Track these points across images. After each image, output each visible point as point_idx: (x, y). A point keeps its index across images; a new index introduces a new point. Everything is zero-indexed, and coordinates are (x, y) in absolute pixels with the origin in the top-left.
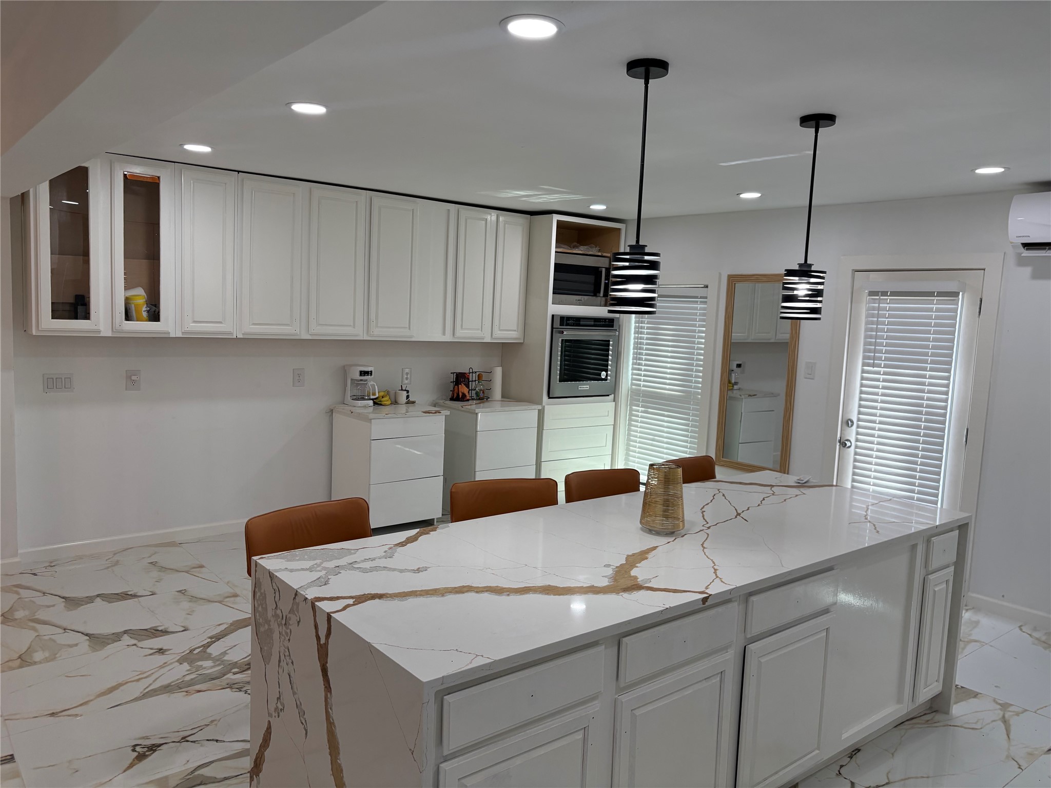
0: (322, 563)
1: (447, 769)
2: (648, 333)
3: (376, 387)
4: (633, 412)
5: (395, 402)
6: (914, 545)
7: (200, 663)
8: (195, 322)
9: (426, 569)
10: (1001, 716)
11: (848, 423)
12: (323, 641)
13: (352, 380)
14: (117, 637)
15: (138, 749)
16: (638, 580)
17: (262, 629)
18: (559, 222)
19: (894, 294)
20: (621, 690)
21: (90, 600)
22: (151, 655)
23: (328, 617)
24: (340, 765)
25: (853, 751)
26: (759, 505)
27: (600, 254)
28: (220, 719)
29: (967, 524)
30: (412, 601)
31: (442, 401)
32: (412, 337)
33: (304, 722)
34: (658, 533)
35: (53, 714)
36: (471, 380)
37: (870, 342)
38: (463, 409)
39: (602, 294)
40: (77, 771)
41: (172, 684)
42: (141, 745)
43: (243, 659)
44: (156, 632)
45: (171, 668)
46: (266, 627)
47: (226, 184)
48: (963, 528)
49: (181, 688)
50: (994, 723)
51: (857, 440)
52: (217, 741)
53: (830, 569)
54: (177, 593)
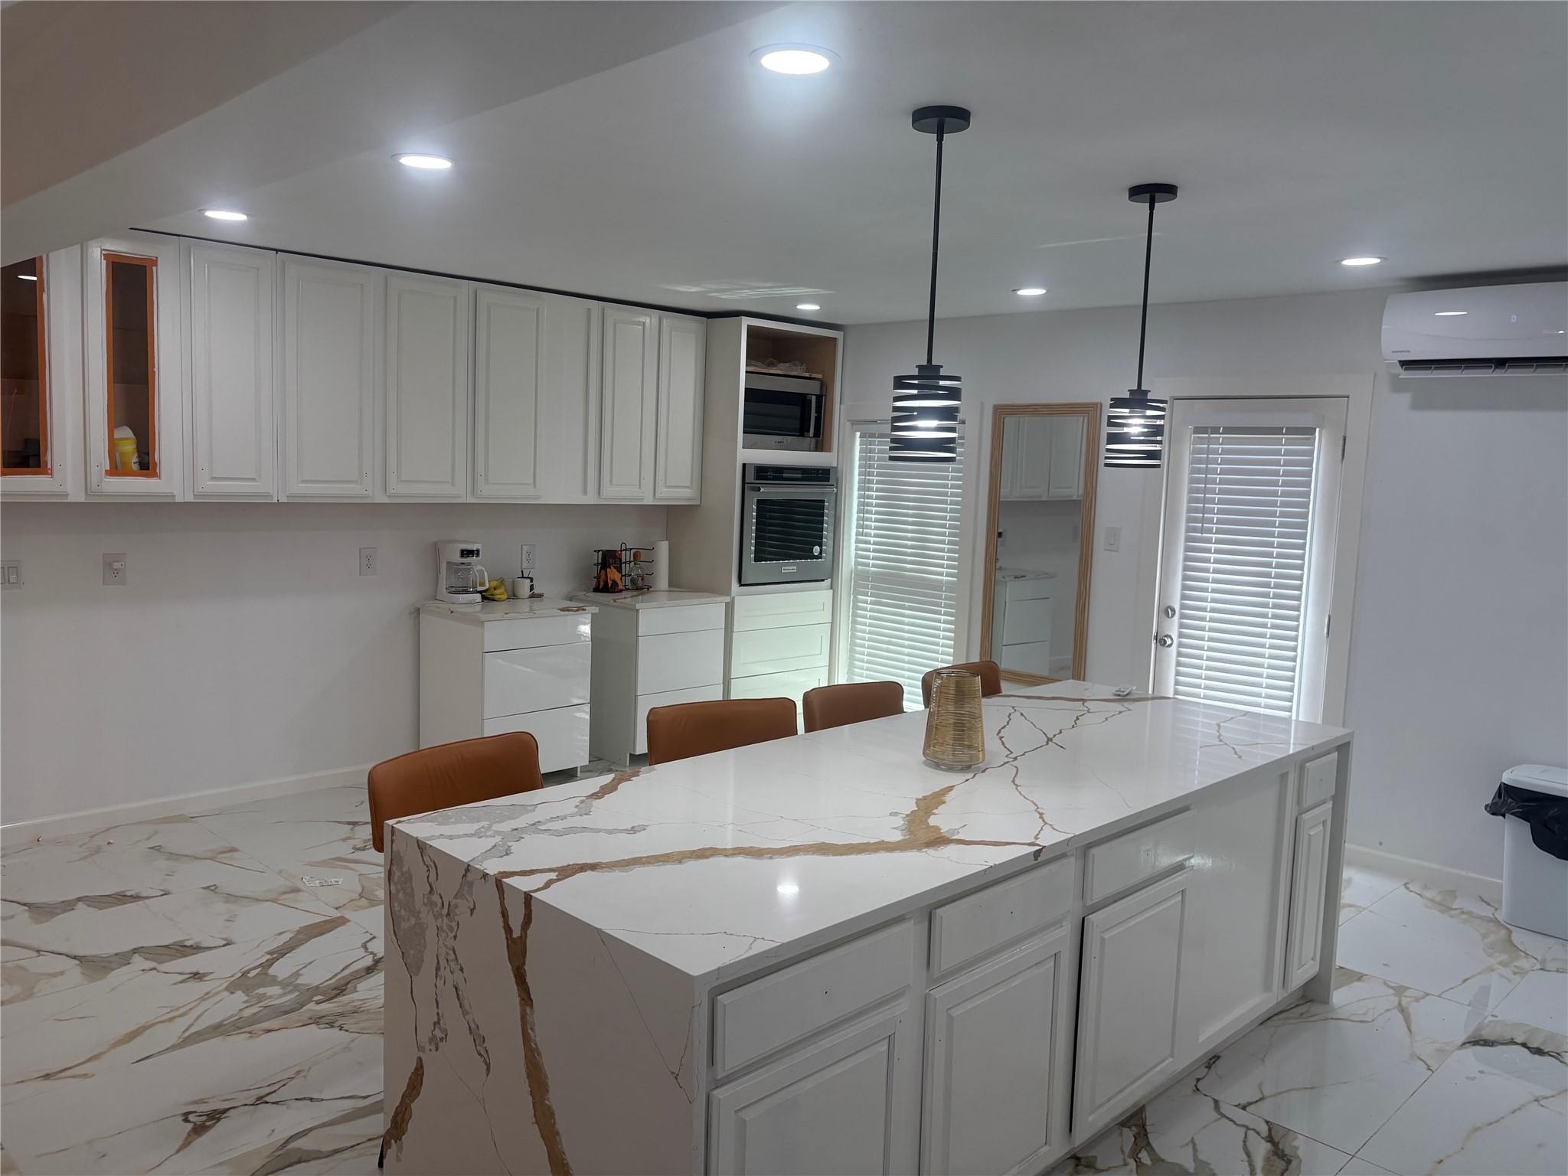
0: (490, 826)
1: (720, 1097)
2: (878, 490)
3: (485, 573)
4: (859, 604)
5: (514, 596)
6: (1283, 774)
7: (261, 991)
8: (214, 479)
9: (643, 828)
10: (1396, 1003)
11: (1168, 611)
12: (516, 933)
13: (448, 563)
14: (123, 959)
15: (191, 1117)
16: (942, 831)
17: (405, 925)
18: (750, 328)
19: (1227, 430)
20: (935, 982)
21: (69, 906)
22: (182, 982)
23: (526, 899)
24: (549, 1108)
25: (1210, 1059)
26: (1073, 727)
27: (807, 375)
28: (310, 1068)
29: (1348, 743)
30: (638, 870)
31: (582, 593)
32: (538, 499)
33: (483, 1052)
34: (950, 769)
35: (47, 1076)
36: (623, 560)
37: (1197, 498)
38: (615, 604)
39: (811, 433)
40: (104, 1156)
41: (225, 1023)
42: (195, 1112)
43: (327, 981)
44: (182, 949)
45: (219, 999)
46: (413, 921)
47: (258, 269)
48: (1343, 749)
49: (239, 1028)
50: (1388, 1012)
51: (1181, 635)
52: (311, 1099)
53: (1185, 809)
54: (203, 891)
